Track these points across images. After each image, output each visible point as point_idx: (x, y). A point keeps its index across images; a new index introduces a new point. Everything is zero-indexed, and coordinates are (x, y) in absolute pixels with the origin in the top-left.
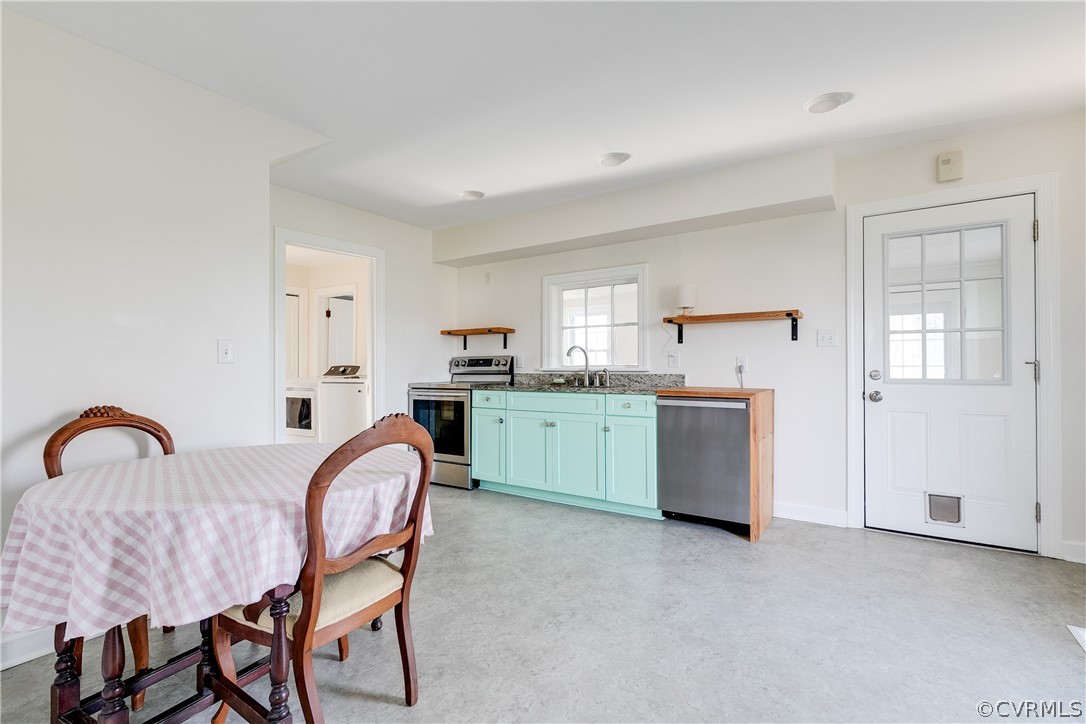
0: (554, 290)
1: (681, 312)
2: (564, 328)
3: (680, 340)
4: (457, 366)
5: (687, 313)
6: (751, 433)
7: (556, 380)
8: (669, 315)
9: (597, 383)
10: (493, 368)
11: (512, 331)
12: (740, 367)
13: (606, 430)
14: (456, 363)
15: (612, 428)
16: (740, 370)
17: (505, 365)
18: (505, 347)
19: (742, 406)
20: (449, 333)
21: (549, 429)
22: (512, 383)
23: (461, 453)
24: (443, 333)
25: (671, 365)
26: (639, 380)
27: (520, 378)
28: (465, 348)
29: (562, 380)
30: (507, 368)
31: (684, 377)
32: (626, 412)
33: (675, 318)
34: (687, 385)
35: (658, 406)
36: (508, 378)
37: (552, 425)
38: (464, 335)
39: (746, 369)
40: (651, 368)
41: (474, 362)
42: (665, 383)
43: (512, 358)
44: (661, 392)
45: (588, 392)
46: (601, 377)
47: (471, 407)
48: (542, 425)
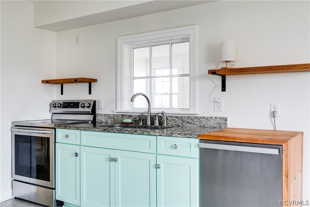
0: (126, 49)
1: (224, 65)
2: (134, 78)
3: (224, 89)
4: (55, 107)
5: (229, 66)
6: (284, 177)
7: (126, 120)
8: (213, 67)
9: (157, 123)
10: (80, 109)
11: (95, 81)
12: (274, 112)
13: (157, 167)
14: (54, 105)
15: (162, 166)
16: (273, 115)
17: (89, 107)
18: (90, 93)
19: (275, 152)
20: (47, 82)
21: (113, 163)
22: (94, 122)
23: (48, 179)
24: (43, 82)
25: (216, 109)
26: (190, 121)
27: (100, 118)
28: (62, 94)
29: (130, 121)
30: (90, 110)
31: (226, 120)
32: (174, 152)
33: (218, 70)
34: (229, 126)
35: (201, 149)
36: (90, 117)
37: (115, 160)
38: (62, 83)
39: (278, 114)
40: (199, 111)
41: (67, 105)
42: (211, 124)
43: (95, 102)
44: (203, 136)
45: (143, 134)
46: (160, 118)
47: (55, 142)
48: (107, 160)
